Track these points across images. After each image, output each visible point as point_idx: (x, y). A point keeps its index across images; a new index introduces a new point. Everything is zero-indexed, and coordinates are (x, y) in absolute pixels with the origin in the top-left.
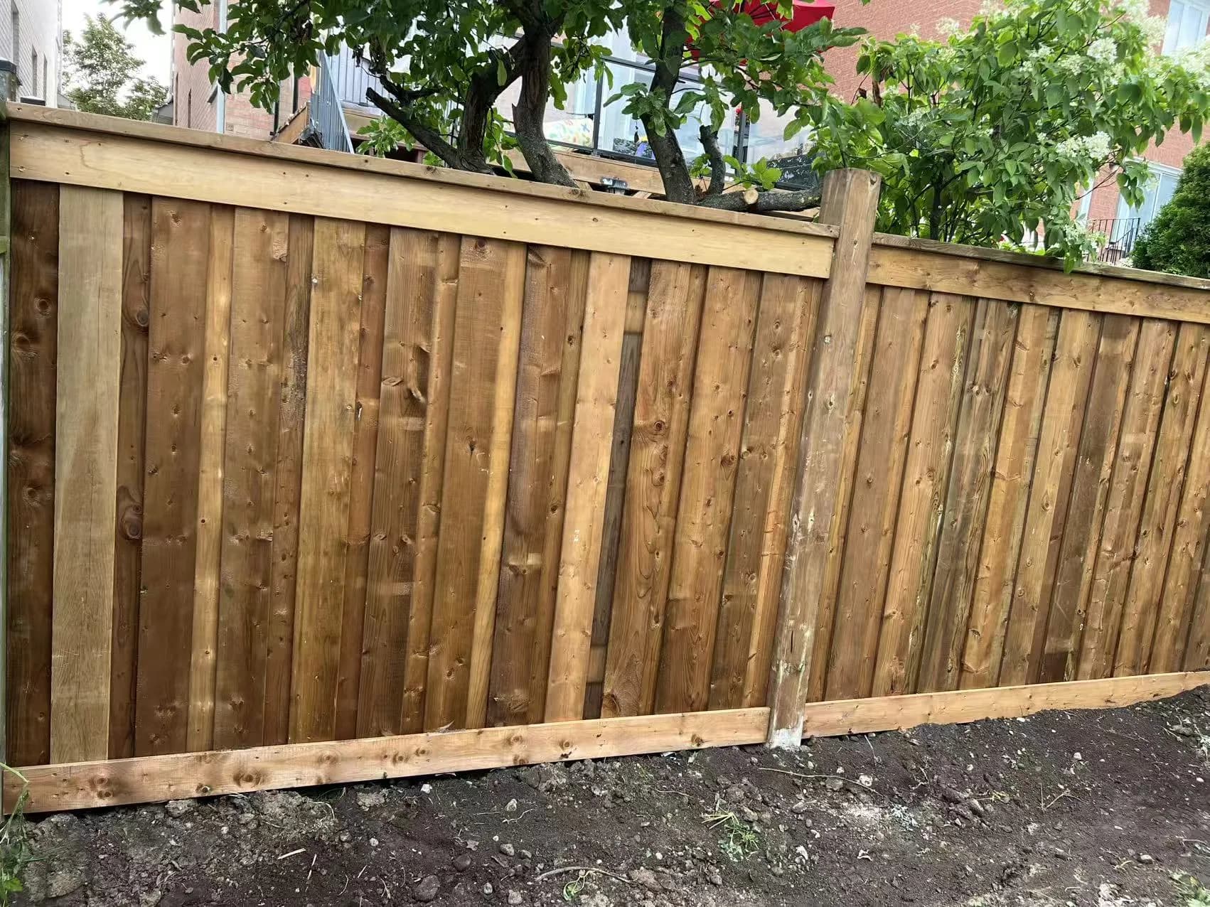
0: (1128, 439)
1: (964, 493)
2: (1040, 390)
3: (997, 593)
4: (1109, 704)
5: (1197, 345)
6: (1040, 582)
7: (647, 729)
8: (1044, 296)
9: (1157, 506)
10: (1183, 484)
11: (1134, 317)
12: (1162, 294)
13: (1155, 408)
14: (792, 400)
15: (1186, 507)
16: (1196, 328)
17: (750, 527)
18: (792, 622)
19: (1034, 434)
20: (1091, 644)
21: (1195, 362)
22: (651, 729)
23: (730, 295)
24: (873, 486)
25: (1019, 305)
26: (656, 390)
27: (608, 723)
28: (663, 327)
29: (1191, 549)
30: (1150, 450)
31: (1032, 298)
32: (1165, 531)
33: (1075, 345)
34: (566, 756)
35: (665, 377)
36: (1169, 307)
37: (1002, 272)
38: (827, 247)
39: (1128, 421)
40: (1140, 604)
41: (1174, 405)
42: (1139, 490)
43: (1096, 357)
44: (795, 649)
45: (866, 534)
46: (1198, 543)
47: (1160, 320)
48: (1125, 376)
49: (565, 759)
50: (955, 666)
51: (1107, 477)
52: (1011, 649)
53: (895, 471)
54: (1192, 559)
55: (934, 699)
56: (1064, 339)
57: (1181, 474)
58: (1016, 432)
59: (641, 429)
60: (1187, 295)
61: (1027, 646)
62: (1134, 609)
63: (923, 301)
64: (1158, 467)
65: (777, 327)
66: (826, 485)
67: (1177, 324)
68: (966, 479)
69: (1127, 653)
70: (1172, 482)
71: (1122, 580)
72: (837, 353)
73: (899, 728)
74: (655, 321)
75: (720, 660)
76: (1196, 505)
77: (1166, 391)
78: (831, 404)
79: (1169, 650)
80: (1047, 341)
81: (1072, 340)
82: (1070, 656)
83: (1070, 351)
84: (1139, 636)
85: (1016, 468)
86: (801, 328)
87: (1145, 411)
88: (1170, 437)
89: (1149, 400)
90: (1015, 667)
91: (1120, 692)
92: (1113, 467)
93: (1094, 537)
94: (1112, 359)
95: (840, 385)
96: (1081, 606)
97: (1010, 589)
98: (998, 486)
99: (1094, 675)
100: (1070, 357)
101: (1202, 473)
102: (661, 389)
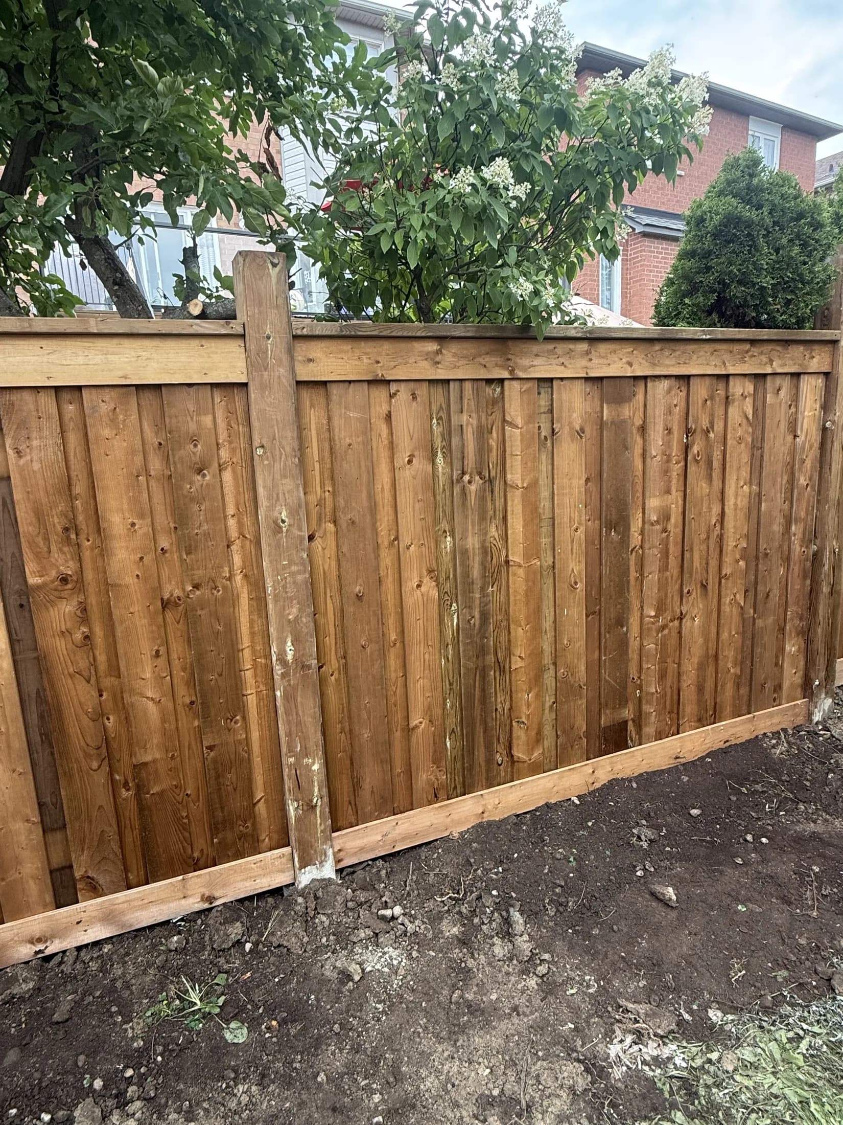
0: (653, 503)
1: (477, 587)
2: (544, 467)
3: (537, 679)
4: (678, 760)
5: (712, 398)
6: (583, 660)
7: (140, 903)
8: (525, 369)
9: (697, 563)
10: (721, 537)
11: (635, 378)
12: (661, 350)
13: (676, 469)
14: (240, 525)
15: (728, 559)
16: (707, 381)
17: (219, 670)
18: (292, 760)
19: (547, 514)
20: (649, 708)
21: (712, 416)
22: (146, 901)
23: (121, 417)
24: (365, 599)
25: (501, 381)
26: (47, 539)
27: (88, 906)
28: (36, 466)
29: (740, 598)
30: (680, 510)
31: (512, 372)
32: (710, 587)
33: (575, 415)
34: (40, 951)
35: (57, 522)
36: (673, 362)
37: (470, 348)
38: (235, 347)
39: (650, 484)
40: (695, 660)
41: (697, 462)
42: (674, 551)
43: (601, 424)
44: (303, 784)
45: (368, 650)
46: (746, 591)
47: (666, 377)
48: (639, 440)
49: (40, 956)
50: (506, 759)
51: (638, 543)
52: (564, 732)
53: (390, 578)
54: (742, 608)
55: (486, 797)
56: (561, 410)
57: (718, 527)
58: (524, 515)
59: (39, 587)
60: (691, 347)
61: (581, 724)
62: (690, 668)
63: (379, 394)
64: (692, 526)
65: (195, 446)
66: (300, 610)
67: (686, 379)
68: (476, 572)
69: (689, 709)
70: (708, 537)
71: (673, 641)
72: (277, 466)
73: (451, 834)
74: (22, 461)
75: (219, 813)
76: (738, 557)
77: (687, 448)
78: (283, 522)
79: (733, 697)
80: (543, 415)
81: (571, 410)
82: (630, 723)
83: (570, 423)
84: (700, 689)
85: (532, 551)
86: (230, 443)
87: (666, 472)
88: (699, 495)
89: (668, 461)
90: (572, 747)
91: (689, 746)
92: (642, 533)
93: (635, 604)
94: (620, 426)
95: (289, 501)
96: (633, 672)
97: (552, 672)
98: (515, 574)
99: (659, 736)
100: (572, 429)
101: (739, 523)
102: (53, 538)
